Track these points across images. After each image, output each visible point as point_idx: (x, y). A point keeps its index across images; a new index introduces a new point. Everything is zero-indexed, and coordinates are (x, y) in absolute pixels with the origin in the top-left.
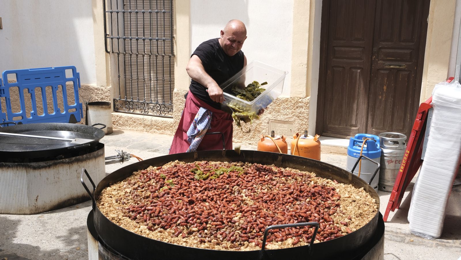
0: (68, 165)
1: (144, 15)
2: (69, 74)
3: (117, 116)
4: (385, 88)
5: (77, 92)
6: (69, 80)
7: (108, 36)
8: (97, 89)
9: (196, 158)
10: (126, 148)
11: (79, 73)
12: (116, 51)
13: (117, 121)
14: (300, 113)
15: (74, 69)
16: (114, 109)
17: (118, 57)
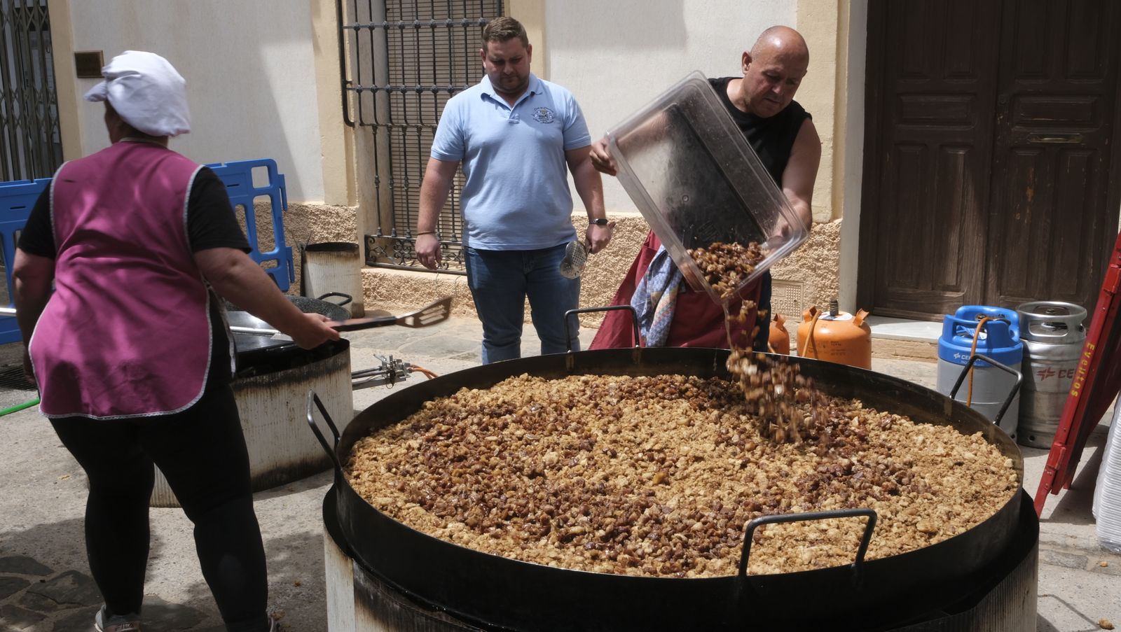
0: (268, 390)
1: (433, 32)
2: (260, 178)
3: (375, 277)
4: (1030, 192)
5: (279, 221)
6: (261, 192)
7: (349, 86)
8: (325, 213)
9: (571, 368)
10: (397, 351)
11: (283, 175)
12: (369, 119)
13: (374, 289)
14: (817, 260)
15: (271, 166)
16: (367, 260)
17: (375, 135)
